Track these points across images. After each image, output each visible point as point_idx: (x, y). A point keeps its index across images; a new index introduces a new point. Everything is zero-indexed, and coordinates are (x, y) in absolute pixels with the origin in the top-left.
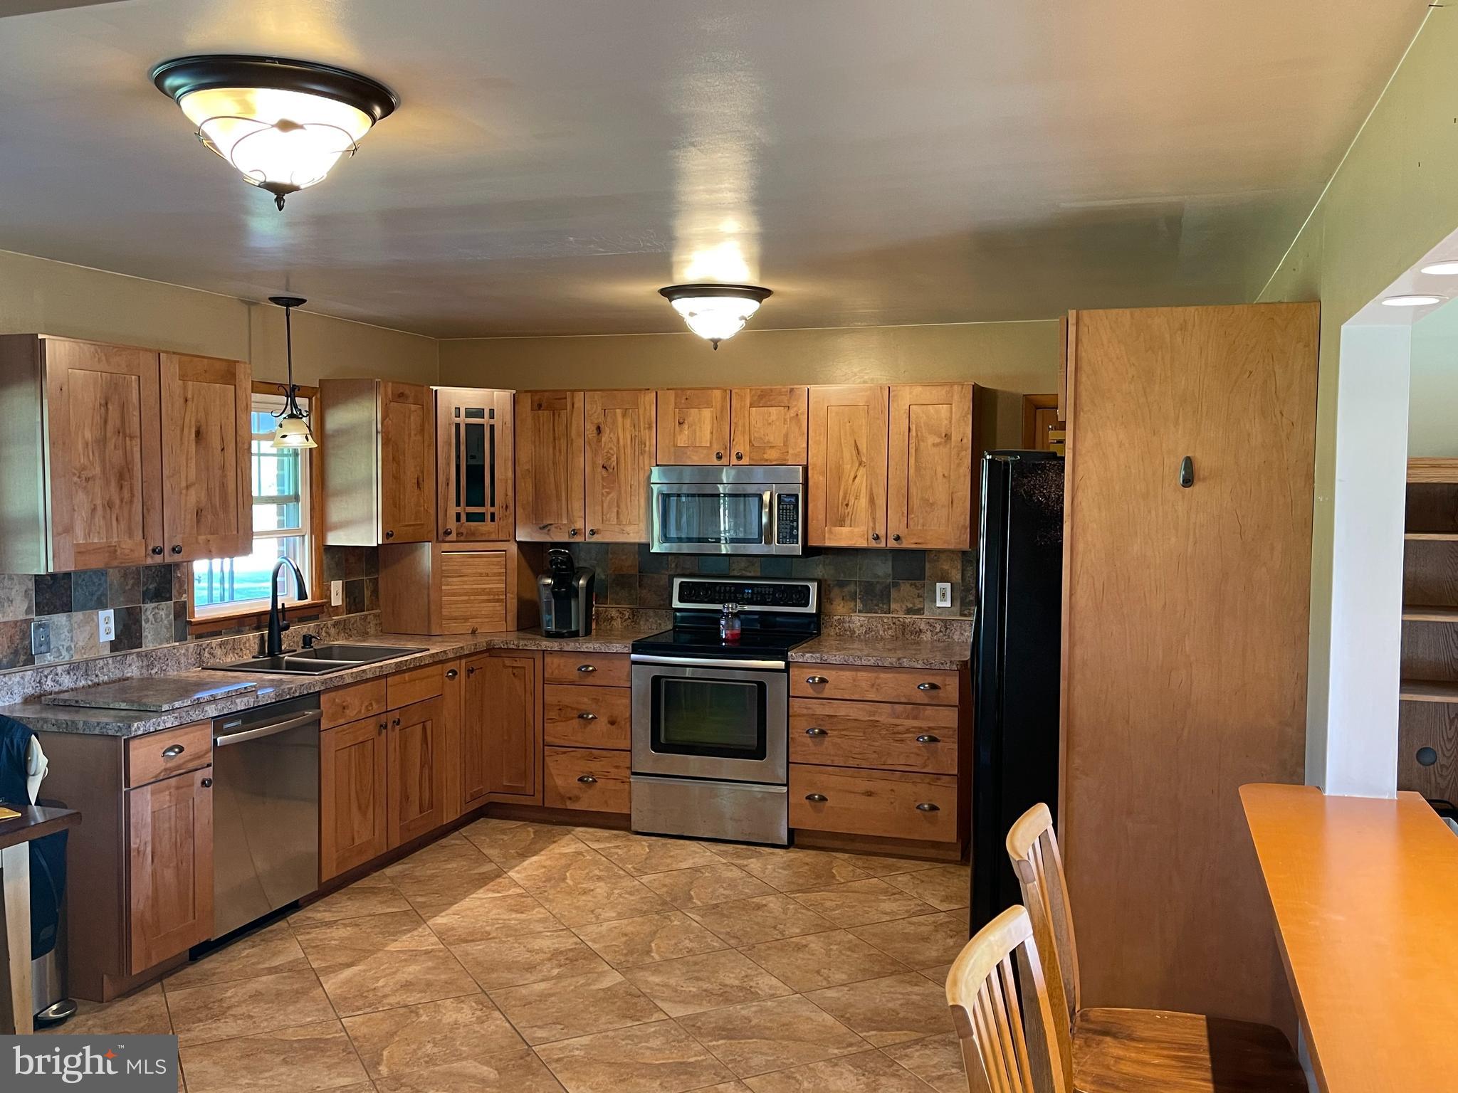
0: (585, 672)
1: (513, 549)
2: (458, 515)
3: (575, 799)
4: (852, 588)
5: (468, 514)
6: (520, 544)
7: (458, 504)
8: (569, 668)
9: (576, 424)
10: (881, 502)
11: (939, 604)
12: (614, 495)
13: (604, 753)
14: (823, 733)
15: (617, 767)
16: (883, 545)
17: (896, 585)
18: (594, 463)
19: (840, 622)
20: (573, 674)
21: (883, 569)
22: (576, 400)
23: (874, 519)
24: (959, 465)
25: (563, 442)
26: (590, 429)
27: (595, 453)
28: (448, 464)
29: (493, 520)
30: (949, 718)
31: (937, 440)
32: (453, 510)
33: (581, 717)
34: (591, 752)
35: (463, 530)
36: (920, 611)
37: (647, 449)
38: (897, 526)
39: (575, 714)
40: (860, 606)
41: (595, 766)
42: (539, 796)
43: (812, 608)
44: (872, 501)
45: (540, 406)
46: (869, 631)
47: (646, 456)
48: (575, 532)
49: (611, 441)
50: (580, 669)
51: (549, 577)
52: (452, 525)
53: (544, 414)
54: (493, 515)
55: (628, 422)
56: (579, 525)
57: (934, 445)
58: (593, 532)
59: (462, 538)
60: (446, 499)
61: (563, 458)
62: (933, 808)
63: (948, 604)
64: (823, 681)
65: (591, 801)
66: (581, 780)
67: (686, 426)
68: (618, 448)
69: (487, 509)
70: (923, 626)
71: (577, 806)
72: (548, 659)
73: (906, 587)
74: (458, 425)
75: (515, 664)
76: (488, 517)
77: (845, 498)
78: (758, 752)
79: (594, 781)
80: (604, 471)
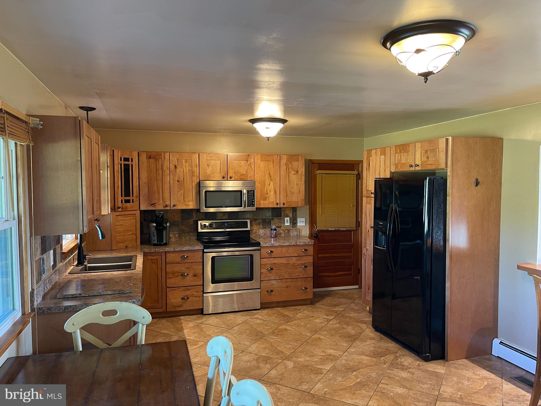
0: (183, 257)
1: (138, 213)
2: (122, 200)
3: (181, 306)
4: (259, 221)
5: (125, 200)
6: (141, 211)
7: (122, 196)
8: (177, 258)
9: (166, 164)
10: (278, 192)
11: (286, 224)
12: (182, 191)
13: (192, 287)
14: (272, 269)
15: (197, 292)
16: (279, 206)
17: (273, 219)
18: (174, 180)
19: (255, 232)
20: (179, 259)
21: (269, 214)
22: (166, 156)
23: (276, 198)
24: (301, 181)
25: (160, 171)
26: (172, 167)
27: (174, 175)
28: (118, 180)
29: (133, 202)
30: (310, 259)
31: (294, 173)
32: (120, 199)
33: (182, 275)
34: (187, 288)
35: (123, 207)
36: (280, 227)
37: (195, 174)
38: (283, 200)
39: (180, 274)
40: (261, 226)
41: (188, 293)
42: (165, 308)
43: (249, 229)
44: (275, 192)
45: (150, 158)
46: (265, 234)
47: (195, 177)
48: (166, 206)
49: (180, 171)
50: (181, 257)
51: (154, 223)
52: (120, 205)
53: (152, 161)
54: (133, 200)
55: (187, 164)
56: (168, 203)
57: (294, 174)
58: (174, 206)
59: (123, 210)
60: (118, 194)
61: (160, 177)
62: (306, 288)
63: (289, 224)
64: (272, 252)
65: (187, 306)
66: (182, 299)
67: (210, 166)
68: (184, 175)
69: (131, 198)
70: (282, 232)
71: (181, 309)
72: (168, 255)
73: (276, 220)
74: (121, 164)
75: (153, 258)
76: (131, 201)
77: (266, 191)
78: (250, 278)
79: (188, 298)
80: (178, 182)
